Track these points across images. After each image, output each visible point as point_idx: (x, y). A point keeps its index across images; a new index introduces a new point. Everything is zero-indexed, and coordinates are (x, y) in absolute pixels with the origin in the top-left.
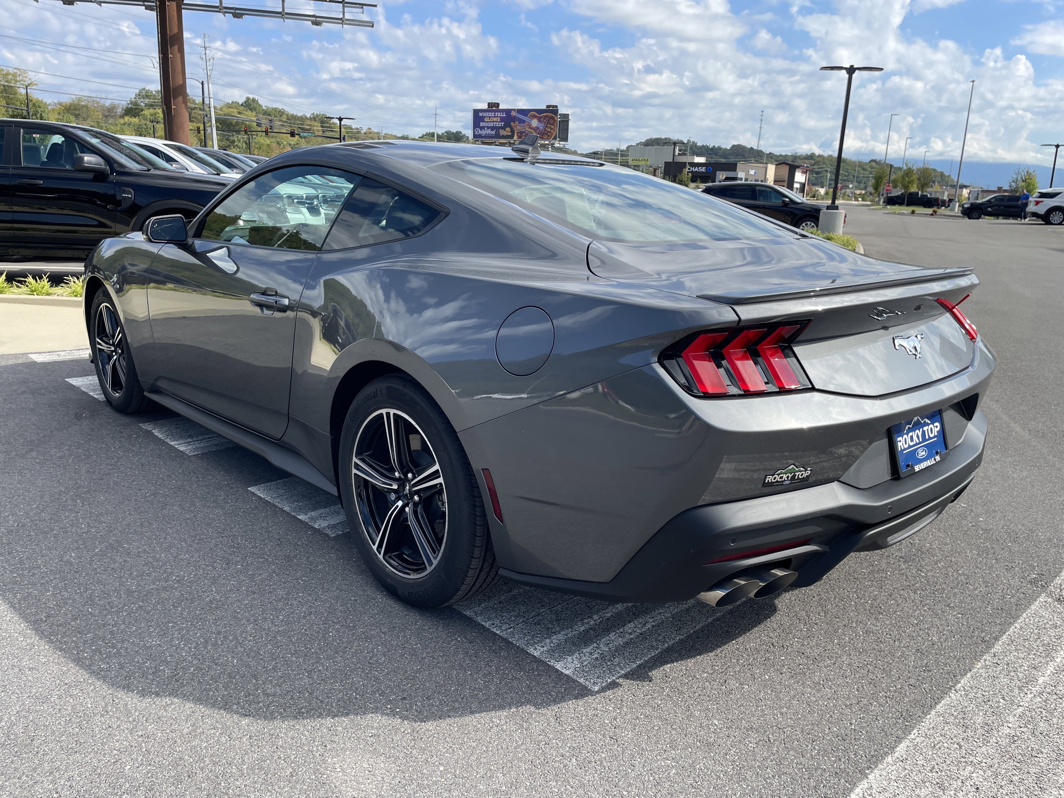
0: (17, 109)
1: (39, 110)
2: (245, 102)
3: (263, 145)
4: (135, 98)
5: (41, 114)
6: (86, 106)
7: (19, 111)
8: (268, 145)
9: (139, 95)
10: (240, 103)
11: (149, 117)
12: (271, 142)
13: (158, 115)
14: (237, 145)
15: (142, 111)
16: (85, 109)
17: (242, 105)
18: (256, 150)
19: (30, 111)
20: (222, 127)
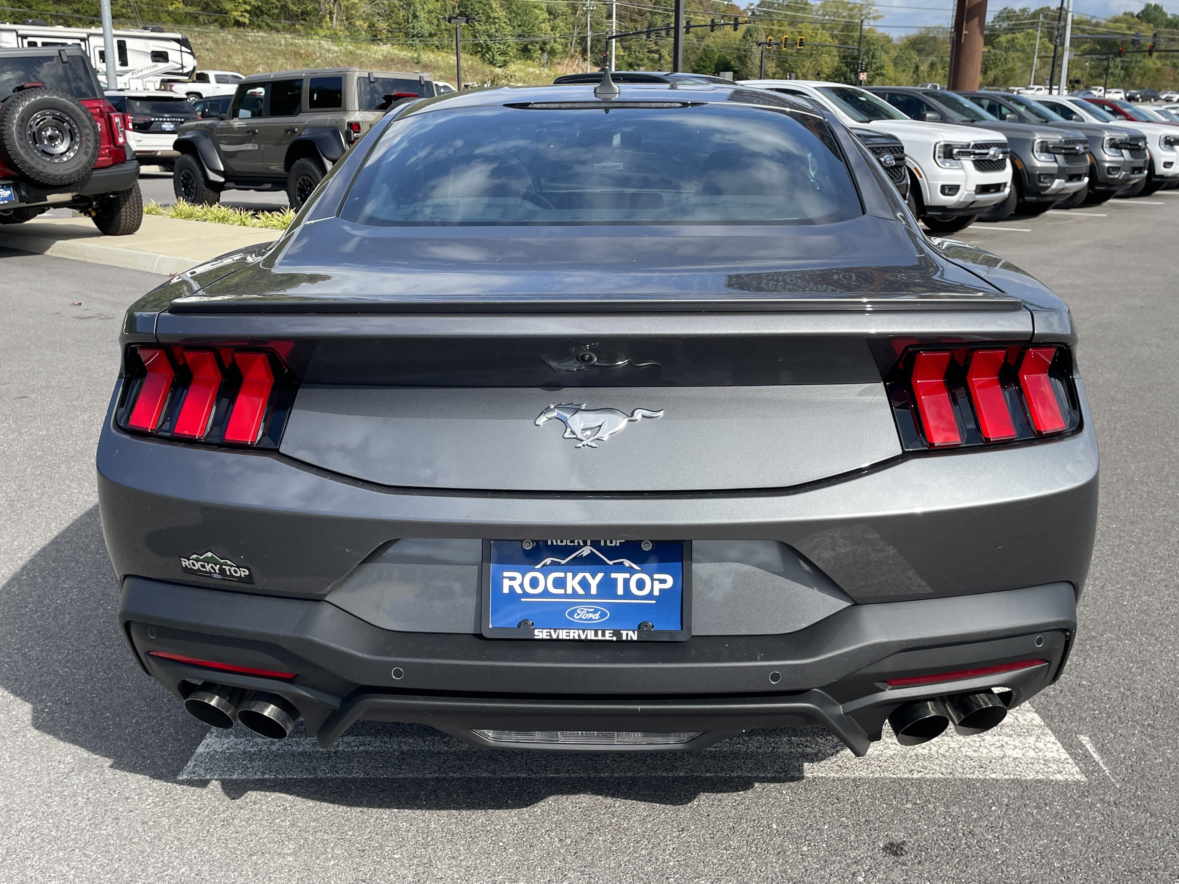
0: (849, 49)
1: (872, 47)
2: (1143, 12)
3: (1150, 70)
4: (993, 22)
5: (873, 53)
6: (934, 39)
7: (851, 50)
8: (1158, 70)
9: (999, 17)
10: (1136, 13)
11: (1004, 44)
12: (1164, 65)
13: (1016, 41)
14: (1112, 73)
15: (998, 38)
16: (932, 42)
17: (1138, 16)
18: (1139, 78)
19: (861, 49)
20: (1102, 49)
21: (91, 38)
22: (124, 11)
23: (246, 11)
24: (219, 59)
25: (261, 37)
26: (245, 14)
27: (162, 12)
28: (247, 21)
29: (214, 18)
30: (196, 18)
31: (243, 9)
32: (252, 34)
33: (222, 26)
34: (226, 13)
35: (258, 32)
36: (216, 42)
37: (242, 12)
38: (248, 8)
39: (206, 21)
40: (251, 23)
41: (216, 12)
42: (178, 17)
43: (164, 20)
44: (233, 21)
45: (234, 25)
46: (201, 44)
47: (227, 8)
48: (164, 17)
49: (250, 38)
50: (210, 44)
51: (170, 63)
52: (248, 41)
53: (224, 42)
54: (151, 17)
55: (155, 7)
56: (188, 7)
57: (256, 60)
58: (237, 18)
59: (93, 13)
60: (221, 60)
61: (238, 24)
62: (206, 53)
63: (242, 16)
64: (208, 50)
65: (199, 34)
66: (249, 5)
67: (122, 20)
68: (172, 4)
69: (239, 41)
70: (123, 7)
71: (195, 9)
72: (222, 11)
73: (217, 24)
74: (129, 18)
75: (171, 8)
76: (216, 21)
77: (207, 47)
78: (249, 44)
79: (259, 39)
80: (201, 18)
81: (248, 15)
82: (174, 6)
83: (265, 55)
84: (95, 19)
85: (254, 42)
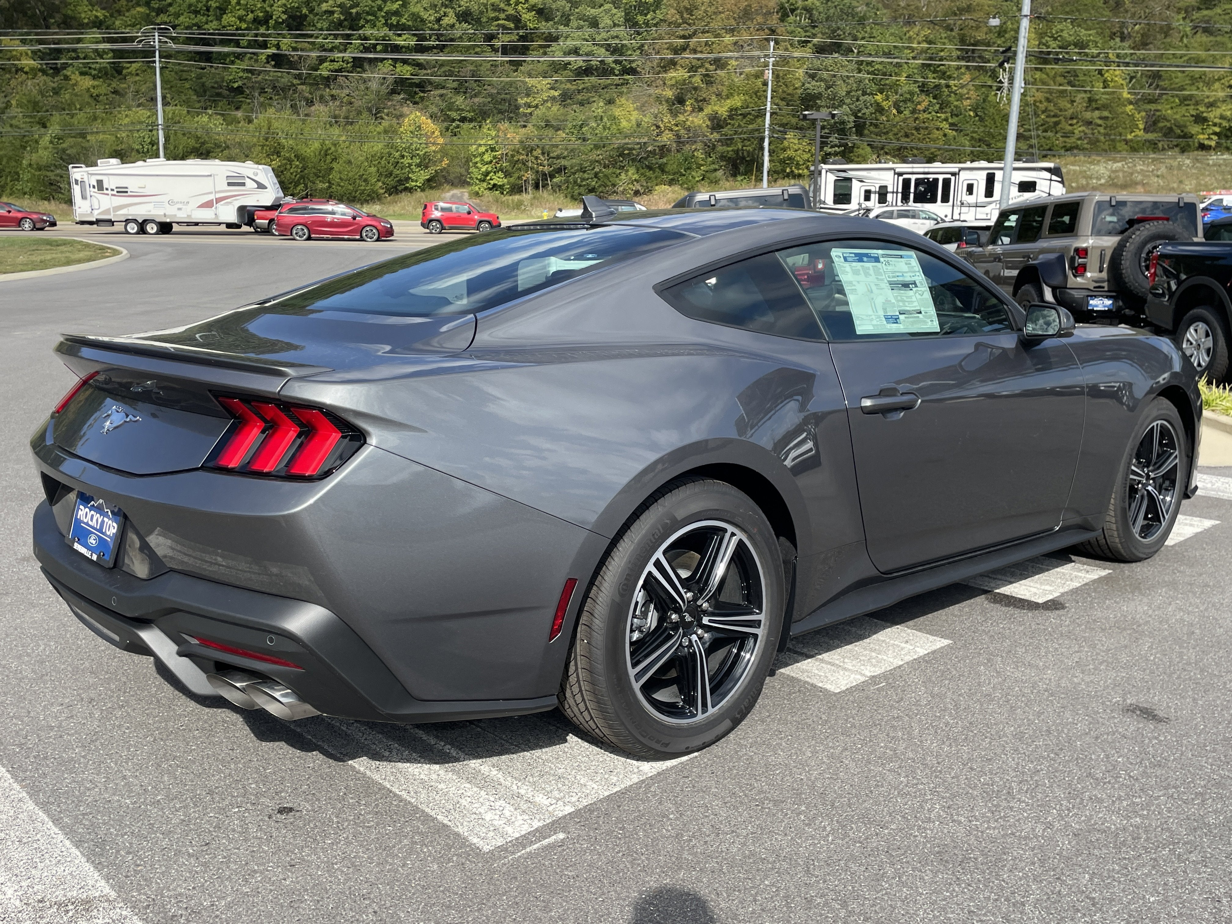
21: (961, 173)
22: (1079, 142)
23: (1215, 133)
24: (1168, 185)
25: (1224, 159)
26: (1212, 137)
27: (1120, 141)
28: (1213, 144)
29: (1175, 143)
30: (1156, 144)
31: (1211, 132)
32: (1215, 157)
33: (1183, 151)
34: (1191, 137)
35: (1222, 155)
36: (1170, 168)
37: (1209, 135)
38: (1217, 129)
39: (1166, 147)
40: (1218, 145)
41: (1179, 137)
42: (1135, 145)
43: (1120, 149)
44: (1197, 145)
45: (1197, 149)
46: (1153, 170)
47: (1193, 132)
48: (1121, 146)
49: (1211, 162)
50: (1163, 170)
51: (1037, 192)
52: (1208, 165)
53: (1179, 167)
54: (1107, 148)
55: (1113, 137)
56: (1150, 134)
57: (1212, 184)
58: (1202, 141)
59: (1048, 147)
60: (1171, 186)
61: (1203, 147)
62: (1156, 179)
63: (1209, 139)
64: (1158, 176)
65: (1153, 162)
66: (1220, 127)
67: (1075, 151)
68: (1131, 132)
69: (1198, 165)
70: (1080, 139)
71: (1156, 135)
72: (1186, 136)
73: (1177, 149)
74: (1084, 149)
75: (1129, 137)
76: (1177, 146)
77: (1159, 173)
78: (1208, 168)
79: (1221, 162)
80: (1160, 145)
81: (1215, 138)
82: (1133, 134)
83: (1223, 179)
84: (1049, 152)
85: (1214, 165)
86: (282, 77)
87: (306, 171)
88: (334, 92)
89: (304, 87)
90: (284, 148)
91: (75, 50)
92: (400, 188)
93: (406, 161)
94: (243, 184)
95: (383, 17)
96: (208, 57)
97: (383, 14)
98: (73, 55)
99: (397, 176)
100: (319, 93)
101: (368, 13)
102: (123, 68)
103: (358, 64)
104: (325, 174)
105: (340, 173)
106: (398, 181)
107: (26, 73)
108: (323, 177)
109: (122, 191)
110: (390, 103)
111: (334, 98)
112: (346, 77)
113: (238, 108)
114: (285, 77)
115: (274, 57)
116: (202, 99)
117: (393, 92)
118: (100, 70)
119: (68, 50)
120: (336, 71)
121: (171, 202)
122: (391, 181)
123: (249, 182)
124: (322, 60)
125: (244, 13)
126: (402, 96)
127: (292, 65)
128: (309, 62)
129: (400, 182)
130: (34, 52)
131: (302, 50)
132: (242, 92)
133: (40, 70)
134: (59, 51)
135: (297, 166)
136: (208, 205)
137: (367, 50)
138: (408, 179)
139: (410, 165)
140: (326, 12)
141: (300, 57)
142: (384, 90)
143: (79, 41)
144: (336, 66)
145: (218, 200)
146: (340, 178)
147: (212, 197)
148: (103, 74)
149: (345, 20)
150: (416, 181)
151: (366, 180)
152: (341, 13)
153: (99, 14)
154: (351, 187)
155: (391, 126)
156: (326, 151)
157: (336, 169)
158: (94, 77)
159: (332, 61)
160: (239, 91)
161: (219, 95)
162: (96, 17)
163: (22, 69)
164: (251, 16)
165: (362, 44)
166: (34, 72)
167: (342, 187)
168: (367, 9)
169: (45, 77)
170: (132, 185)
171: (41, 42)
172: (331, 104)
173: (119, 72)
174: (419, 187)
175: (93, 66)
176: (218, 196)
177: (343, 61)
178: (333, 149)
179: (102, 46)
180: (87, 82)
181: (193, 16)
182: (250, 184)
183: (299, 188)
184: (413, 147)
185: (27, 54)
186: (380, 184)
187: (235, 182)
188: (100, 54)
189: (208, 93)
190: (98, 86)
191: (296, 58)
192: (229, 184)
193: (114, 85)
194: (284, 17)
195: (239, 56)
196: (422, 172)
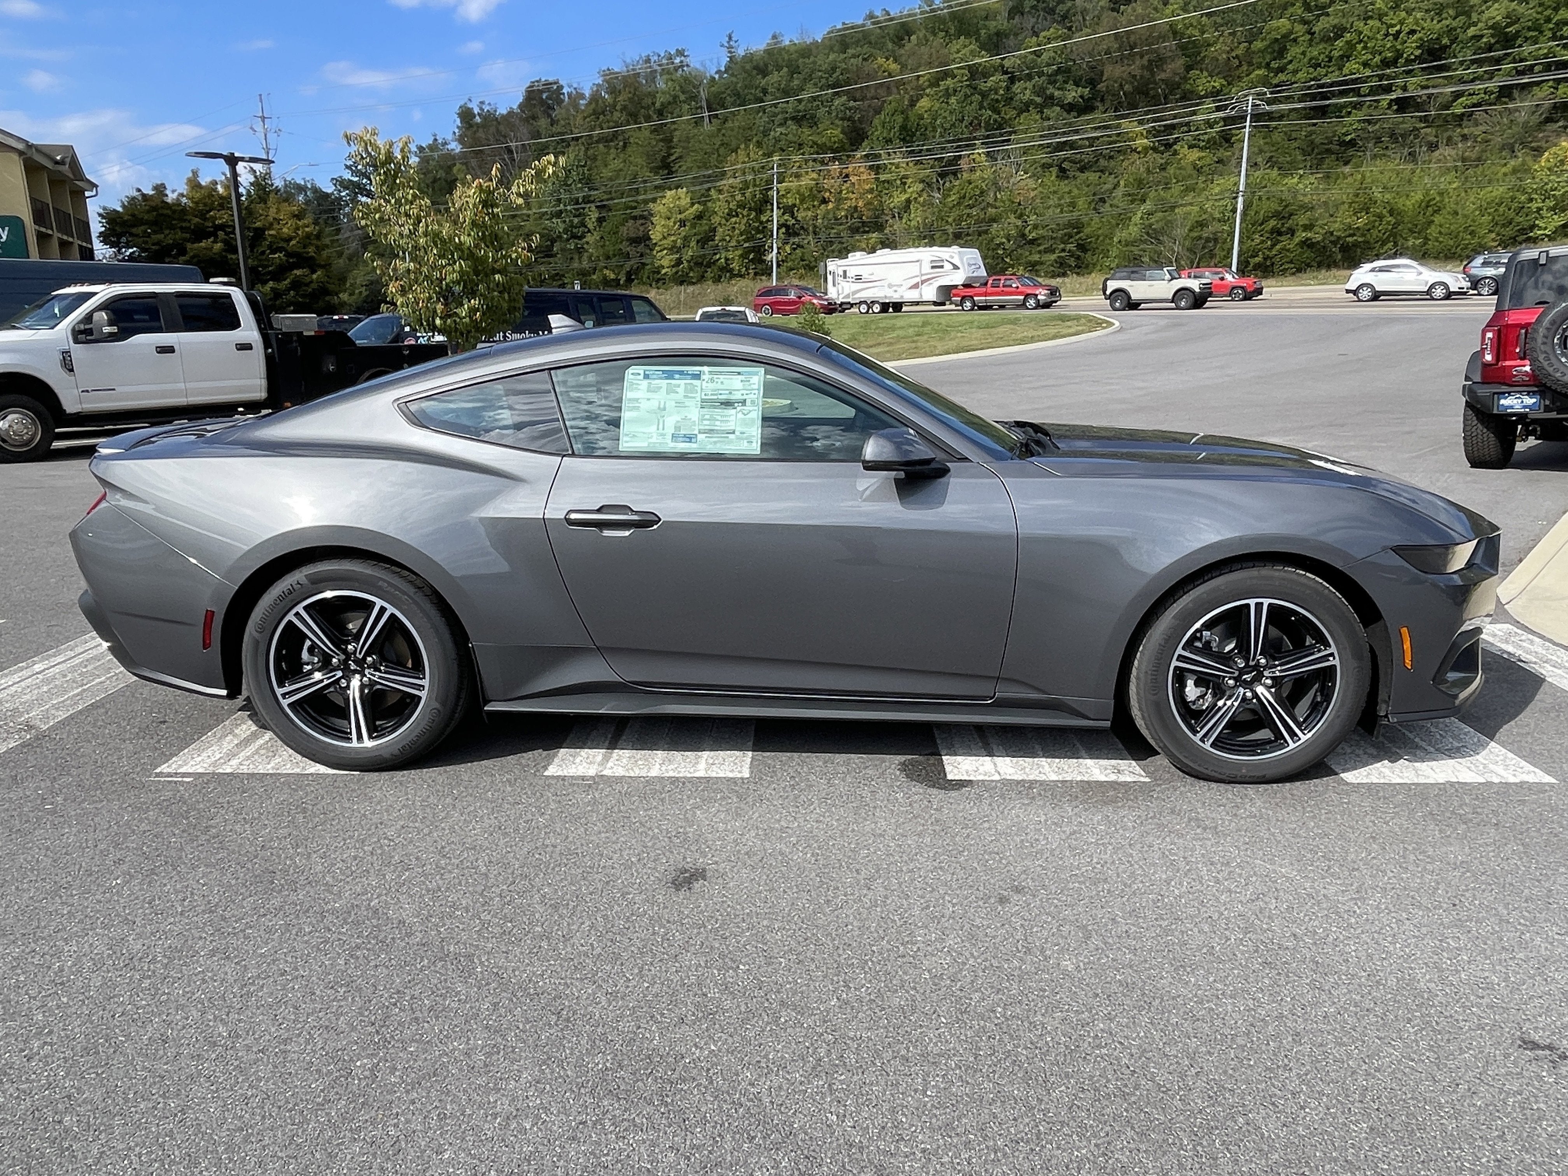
86: (1403, 123)
87: (1400, 228)
88: (1466, 131)
89: (1429, 130)
90: (1376, 202)
91: (1187, 124)
92: (1520, 239)
93: (1534, 206)
94: (942, 267)
95: (1550, 29)
96: (1322, 112)
97: (1551, 26)
98: (1185, 128)
99: (1518, 224)
100: (1446, 135)
101: (1529, 29)
102: (1233, 135)
103: (1506, 93)
104: (1420, 230)
105: (1441, 226)
106: (1519, 231)
107: (1139, 153)
108: (1419, 233)
109: (858, 278)
110: (1541, 135)
111: (1465, 137)
112: (1486, 111)
113: (1346, 163)
114: (1408, 120)
115: (1397, 101)
116: (1308, 158)
117: (1549, 120)
118: (1208, 141)
119: (1181, 125)
120: (1474, 106)
121: (890, 286)
122: (1509, 232)
123: (946, 264)
124: (1457, 95)
125: (1370, 57)
126: (1561, 124)
127: (1419, 107)
128: (1440, 100)
129: (1523, 231)
130: (1149, 132)
131: (1434, 87)
132: (1354, 145)
133: (1152, 149)
134: (1173, 127)
135: (1388, 223)
136: (916, 286)
137: (1520, 73)
138: (1532, 227)
139: (1539, 209)
140: (1473, 37)
141: (1429, 96)
142: (1535, 119)
143: (1194, 113)
144: (1475, 99)
145: (923, 282)
146: (1440, 233)
147: (918, 280)
148: (1212, 145)
149: (1496, 42)
150: (1546, 228)
151: (1472, 233)
152: (1492, 36)
153: (1216, 84)
154: (1451, 243)
155: (1524, 163)
156: (1430, 200)
157: (1437, 222)
158: (1202, 149)
159: (1470, 95)
160: (1352, 143)
161: (1329, 151)
162: (1214, 87)
163: (1135, 150)
164: (1378, 58)
165: (1515, 68)
166: (1146, 149)
167: (1441, 242)
168: (1530, 24)
169: (1155, 155)
170: (864, 272)
171: (1155, 120)
172: (1460, 145)
173: (1228, 140)
174: (1547, 236)
175: (1201, 137)
176: (924, 278)
177: (1485, 93)
178: (1438, 199)
179: (1213, 116)
180: (1194, 155)
181: (1311, 70)
182: (948, 266)
183: (1386, 248)
184: (1549, 187)
185: (1142, 134)
186: (1493, 235)
187: (937, 266)
188: (1210, 124)
189: (1316, 151)
190: (1203, 157)
191: (1424, 98)
192: (933, 267)
193: (1219, 155)
194: (1418, 52)
195: (1357, 106)
196: (1555, 217)
